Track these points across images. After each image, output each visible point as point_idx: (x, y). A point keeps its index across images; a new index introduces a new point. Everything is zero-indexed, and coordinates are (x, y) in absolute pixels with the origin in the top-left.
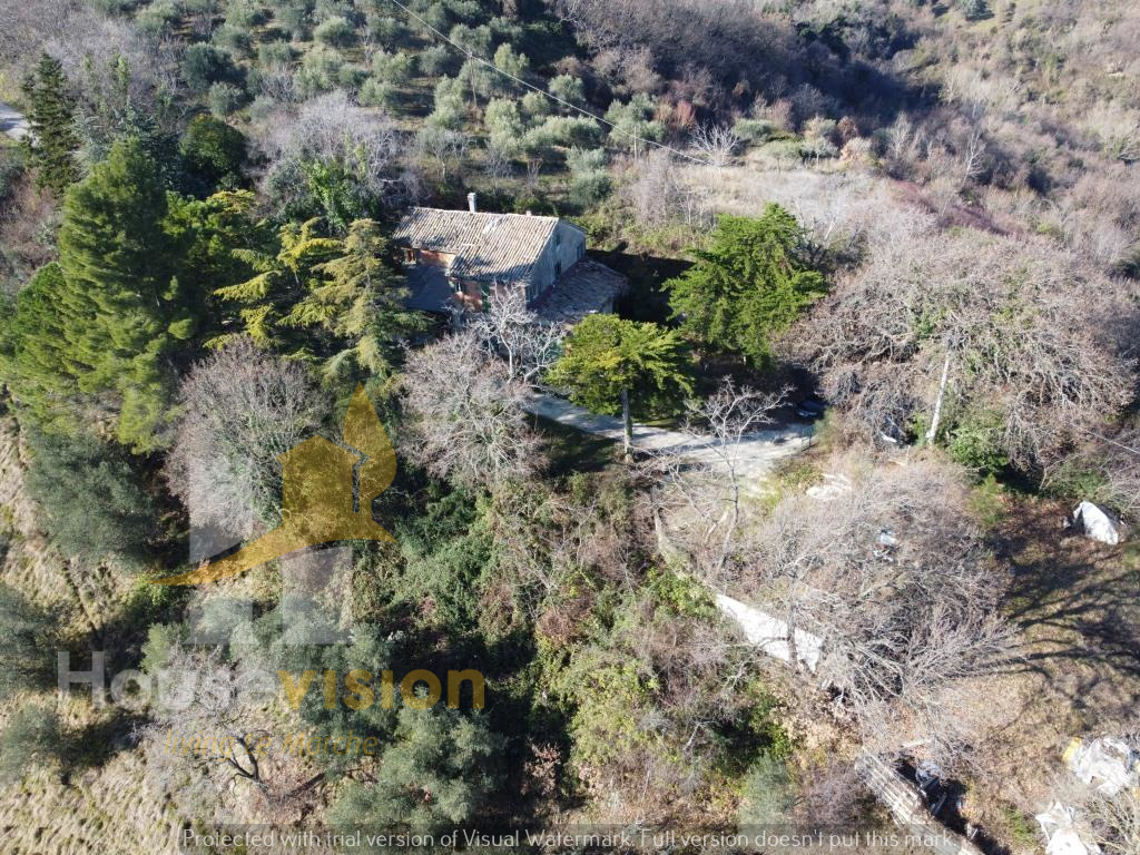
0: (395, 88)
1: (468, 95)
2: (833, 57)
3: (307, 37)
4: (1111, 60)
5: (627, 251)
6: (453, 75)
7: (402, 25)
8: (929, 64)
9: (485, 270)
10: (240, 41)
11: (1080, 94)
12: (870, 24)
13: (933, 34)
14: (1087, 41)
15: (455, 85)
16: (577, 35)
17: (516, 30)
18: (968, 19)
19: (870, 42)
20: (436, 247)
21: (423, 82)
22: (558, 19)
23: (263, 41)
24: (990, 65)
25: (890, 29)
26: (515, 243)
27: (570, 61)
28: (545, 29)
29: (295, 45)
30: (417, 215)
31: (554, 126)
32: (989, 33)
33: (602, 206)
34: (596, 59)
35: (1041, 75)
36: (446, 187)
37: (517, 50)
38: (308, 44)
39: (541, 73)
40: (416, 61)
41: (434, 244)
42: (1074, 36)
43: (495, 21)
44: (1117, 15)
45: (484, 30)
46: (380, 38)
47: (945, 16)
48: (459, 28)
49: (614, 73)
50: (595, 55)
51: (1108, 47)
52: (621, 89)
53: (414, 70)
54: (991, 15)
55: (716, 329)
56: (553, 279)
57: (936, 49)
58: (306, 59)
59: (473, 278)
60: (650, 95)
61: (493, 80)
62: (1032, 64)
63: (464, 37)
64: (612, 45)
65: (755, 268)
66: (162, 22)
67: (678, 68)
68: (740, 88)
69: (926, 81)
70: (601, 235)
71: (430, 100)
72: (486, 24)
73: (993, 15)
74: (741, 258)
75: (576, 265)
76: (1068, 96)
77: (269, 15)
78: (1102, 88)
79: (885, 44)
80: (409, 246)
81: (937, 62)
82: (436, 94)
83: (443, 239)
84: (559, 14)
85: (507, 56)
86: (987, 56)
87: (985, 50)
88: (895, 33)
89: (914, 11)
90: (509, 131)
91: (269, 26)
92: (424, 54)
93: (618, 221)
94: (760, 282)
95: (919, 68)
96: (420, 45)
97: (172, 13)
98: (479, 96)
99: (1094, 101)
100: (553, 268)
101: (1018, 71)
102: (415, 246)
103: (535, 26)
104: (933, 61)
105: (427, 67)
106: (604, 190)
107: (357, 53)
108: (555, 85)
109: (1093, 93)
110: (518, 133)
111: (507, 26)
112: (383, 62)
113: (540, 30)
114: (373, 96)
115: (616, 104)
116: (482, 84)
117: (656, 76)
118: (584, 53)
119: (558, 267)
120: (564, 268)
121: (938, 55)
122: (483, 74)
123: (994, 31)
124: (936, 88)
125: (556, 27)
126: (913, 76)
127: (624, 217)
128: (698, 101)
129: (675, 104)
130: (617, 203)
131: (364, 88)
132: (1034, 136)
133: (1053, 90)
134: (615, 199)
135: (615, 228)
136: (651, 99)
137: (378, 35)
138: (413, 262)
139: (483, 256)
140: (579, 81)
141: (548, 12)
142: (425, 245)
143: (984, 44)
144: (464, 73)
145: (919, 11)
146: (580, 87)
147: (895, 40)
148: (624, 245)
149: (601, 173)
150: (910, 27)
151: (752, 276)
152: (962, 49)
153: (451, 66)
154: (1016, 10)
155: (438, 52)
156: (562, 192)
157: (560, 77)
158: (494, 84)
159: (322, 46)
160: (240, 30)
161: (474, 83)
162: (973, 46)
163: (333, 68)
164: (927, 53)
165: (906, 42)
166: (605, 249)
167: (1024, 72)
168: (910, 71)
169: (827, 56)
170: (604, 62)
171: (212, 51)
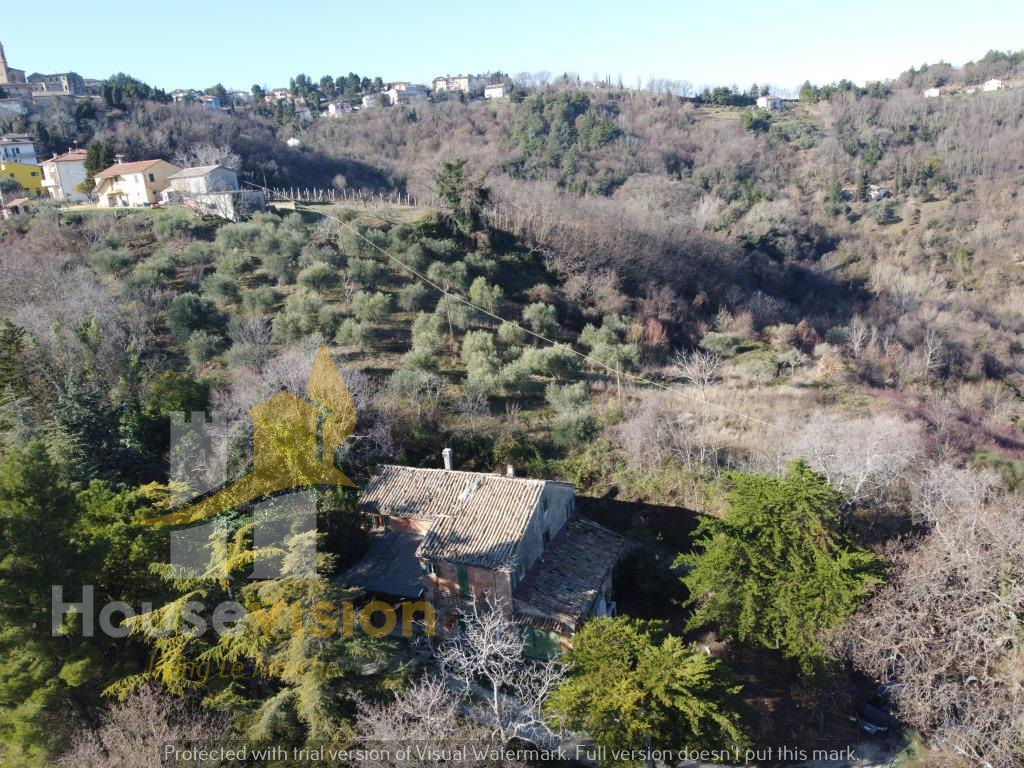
0: (373, 325)
1: (444, 328)
2: (772, 263)
3: (291, 281)
4: (1015, 252)
5: (619, 498)
6: (431, 310)
7: (382, 266)
8: (851, 262)
9: (463, 549)
10: (228, 289)
11: (994, 281)
12: (795, 232)
13: (851, 237)
14: (990, 237)
15: (432, 320)
16: (547, 263)
17: (490, 263)
18: (880, 224)
19: (799, 247)
20: (407, 514)
21: (401, 317)
22: (528, 250)
23: (250, 286)
24: (907, 259)
25: (812, 235)
26: (496, 513)
27: (542, 288)
28: (516, 259)
29: (279, 288)
30: (386, 475)
31: (531, 357)
32: (900, 235)
33: (589, 448)
34: (566, 285)
35: (954, 266)
36: (420, 432)
37: (491, 282)
38: (292, 286)
39: (515, 300)
40: (395, 297)
41: (404, 510)
42: (978, 233)
43: (470, 257)
44: (1012, 215)
45: (460, 266)
46: (360, 278)
47: (858, 222)
48: (436, 266)
49: (583, 296)
50: (565, 281)
51: (1010, 241)
52: (592, 311)
53: (393, 306)
54: (899, 220)
55: (747, 620)
56: (541, 550)
57: (857, 248)
58: (288, 302)
59: (449, 560)
60: (620, 314)
61: (469, 313)
62: (944, 257)
63: (441, 273)
64: (580, 271)
65: (787, 543)
66: (156, 274)
67: (641, 286)
68: (699, 299)
69: (851, 276)
70: (590, 480)
71: (408, 334)
72: (461, 260)
73: (901, 220)
74: (768, 531)
75: (566, 528)
76: (983, 283)
77: (257, 262)
78: (1013, 275)
79: (811, 247)
80: (377, 512)
81: (859, 259)
82: (414, 329)
83: (414, 504)
84: (529, 245)
85: (482, 288)
86: (903, 253)
87: (900, 248)
88: (817, 238)
89: (832, 219)
90: (486, 367)
91: (258, 272)
92: (402, 291)
93: (607, 465)
94: (795, 561)
95: (843, 266)
96: (400, 281)
97: (166, 266)
98: (455, 328)
99: (1008, 287)
100: (541, 538)
101: (933, 264)
102: (383, 512)
103: (507, 257)
104: (855, 259)
105: (404, 303)
106: (589, 431)
107: (339, 292)
108: (529, 312)
109: (1005, 278)
110: (495, 368)
111: (481, 260)
112: (363, 301)
113: (512, 261)
114: (350, 336)
115: (590, 327)
116: (459, 318)
117: (624, 297)
118: (554, 280)
119: (546, 535)
120: (553, 534)
121: (859, 254)
122: (460, 307)
123: (905, 232)
124: (862, 281)
125: (527, 257)
126: (839, 272)
127: (613, 460)
128: (665, 316)
129: (645, 323)
130: (605, 445)
131: (341, 329)
132: (971, 324)
133: (968, 279)
134: (603, 440)
135: (604, 471)
136: (621, 319)
137: (359, 276)
138: (382, 529)
139: (460, 530)
140: (552, 308)
141: (519, 244)
142: (395, 510)
143: (898, 243)
144: (441, 307)
145: (836, 220)
146: (554, 313)
147: (819, 244)
148: (614, 491)
149: (584, 412)
150: (830, 233)
151: (784, 554)
152: (879, 248)
153: (428, 302)
154: (922, 214)
155: (416, 289)
156: (543, 429)
157: (533, 306)
158: (470, 316)
159: (305, 289)
160: (227, 278)
161: (451, 316)
162: (889, 245)
163: (314, 310)
164: (849, 253)
165: (828, 245)
166: (595, 495)
167: (938, 265)
168: (836, 269)
169: (767, 263)
170: (573, 288)
171: (197, 301)
